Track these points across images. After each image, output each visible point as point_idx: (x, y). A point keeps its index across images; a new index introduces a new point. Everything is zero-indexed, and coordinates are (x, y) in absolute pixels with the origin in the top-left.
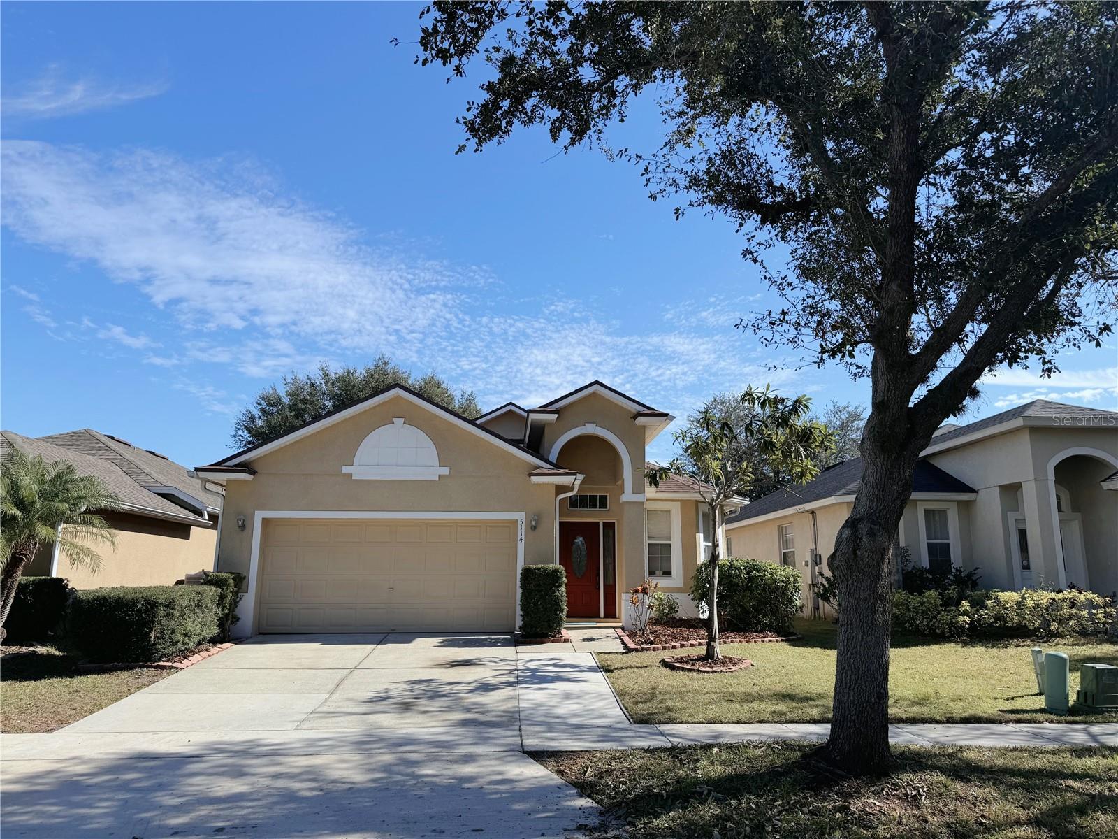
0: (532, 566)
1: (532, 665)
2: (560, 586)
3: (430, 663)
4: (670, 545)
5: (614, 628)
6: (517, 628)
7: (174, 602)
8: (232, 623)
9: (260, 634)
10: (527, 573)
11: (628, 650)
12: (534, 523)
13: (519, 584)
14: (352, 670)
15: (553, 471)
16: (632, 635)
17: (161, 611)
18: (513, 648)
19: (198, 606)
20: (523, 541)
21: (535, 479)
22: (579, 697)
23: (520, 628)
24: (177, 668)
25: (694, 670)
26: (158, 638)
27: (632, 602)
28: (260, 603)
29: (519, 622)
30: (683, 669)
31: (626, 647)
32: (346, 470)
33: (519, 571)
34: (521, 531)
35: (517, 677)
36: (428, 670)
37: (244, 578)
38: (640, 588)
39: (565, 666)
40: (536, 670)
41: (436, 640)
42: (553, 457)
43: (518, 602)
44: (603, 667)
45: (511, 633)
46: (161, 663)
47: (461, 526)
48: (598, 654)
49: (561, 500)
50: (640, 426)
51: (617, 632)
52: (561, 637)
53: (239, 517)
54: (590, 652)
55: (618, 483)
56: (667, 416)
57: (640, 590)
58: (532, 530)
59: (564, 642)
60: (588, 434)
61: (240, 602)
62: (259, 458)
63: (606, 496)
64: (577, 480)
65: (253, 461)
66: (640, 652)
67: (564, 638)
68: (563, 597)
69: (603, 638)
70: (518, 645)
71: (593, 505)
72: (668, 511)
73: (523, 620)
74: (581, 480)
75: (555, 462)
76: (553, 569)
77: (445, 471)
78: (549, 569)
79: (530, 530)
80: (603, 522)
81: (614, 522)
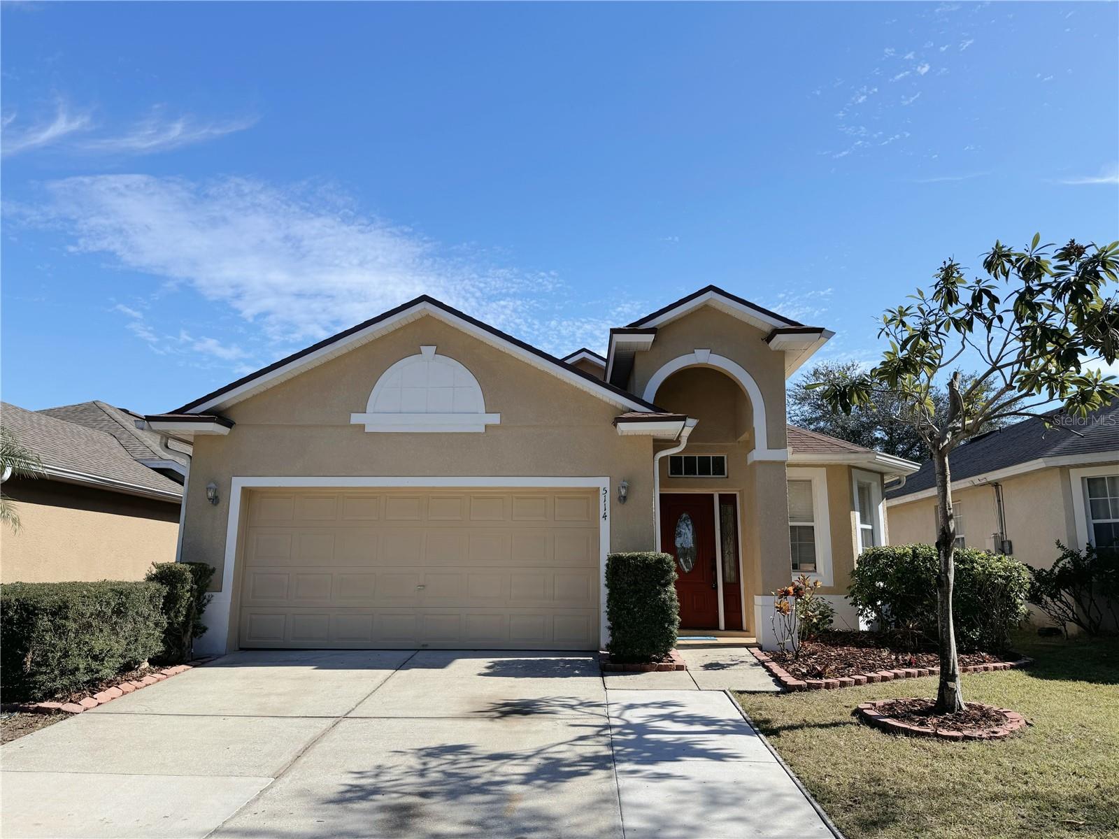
0: (625, 554)
1: (635, 717)
2: (668, 584)
3: (468, 708)
4: (812, 528)
5: (747, 646)
6: (603, 645)
7: (67, 607)
8: (195, 634)
9: (241, 649)
10: (616, 565)
11: (786, 689)
12: (623, 492)
13: (603, 581)
14: (338, 720)
15: (650, 415)
16: (780, 659)
17: (44, 622)
18: (599, 679)
19: (118, 612)
20: (608, 518)
21: (623, 427)
22: (737, 801)
23: (608, 646)
24: (67, 713)
25: (928, 734)
26: (39, 664)
27: (780, 610)
28: (241, 607)
29: (605, 638)
30: (907, 732)
31: (778, 681)
32: (356, 419)
33: (604, 561)
34: (604, 504)
35: (611, 745)
36: (460, 723)
37: (214, 570)
38: (791, 589)
39: (691, 720)
40: (641, 729)
41: (482, 663)
42: (649, 395)
43: (604, 608)
44: (757, 723)
45: (593, 652)
46: (46, 704)
47: (517, 498)
48: (738, 694)
49: (661, 459)
50: (777, 349)
51: (753, 654)
52: (672, 661)
53: (209, 486)
54: (724, 691)
55: (741, 438)
56: (821, 332)
57: (792, 591)
58: (620, 502)
59: (676, 670)
60: (699, 364)
61: (209, 605)
62: (237, 404)
63: (723, 457)
64: (686, 427)
65: (229, 408)
66: (806, 691)
67: (676, 663)
68: (672, 600)
69: (737, 664)
70: (605, 673)
71: (705, 470)
72: (810, 481)
73: (612, 635)
74: (692, 428)
75: (652, 403)
76: (654, 558)
77: (495, 419)
78: (646, 559)
79: (618, 503)
80: (720, 495)
81: (735, 495)
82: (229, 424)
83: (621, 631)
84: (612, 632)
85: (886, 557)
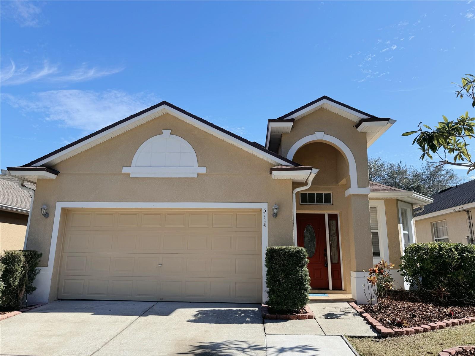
0: (276, 247)
2: (303, 266)
5: (348, 301)
6: (264, 301)
9: (59, 299)
10: (272, 254)
11: (382, 335)
12: (275, 211)
13: (264, 263)
15: (290, 167)
18: (261, 325)
20: (267, 226)
21: (275, 174)
27: (371, 281)
28: (60, 275)
29: (265, 298)
31: (374, 328)
32: (125, 170)
33: (264, 251)
34: (265, 218)
42: (290, 156)
43: (264, 278)
45: (258, 304)
47: (215, 215)
48: (351, 339)
49: (297, 193)
50: (362, 131)
51: (352, 307)
52: (306, 313)
53: (43, 207)
54: (341, 336)
55: (339, 183)
56: (388, 121)
57: (377, 270)
58: (274, 217)
59: (309, 319)
60: (318, 140)
61: (38, 275)
62: (61, 162)
63: (330, 193)
64: (312, 174)
65: (57, 164)
66: (394, 336)
67: (308, 314)
68: (306, 276)
69: (344, 314)
70: (265, 320)
71: (320, 201)
72: (376, 208)
73: (269, 296)
74: (315, 174)
75: (292, 160)
76: (294, 250)
77: (203, 170)
78: (290, 250)
79: (272, 217)
80: (328, 214)
81: (337, 214)
82: (56, 173)
83: (275, 295)
84: (269, 295)
85: (423, 249)
